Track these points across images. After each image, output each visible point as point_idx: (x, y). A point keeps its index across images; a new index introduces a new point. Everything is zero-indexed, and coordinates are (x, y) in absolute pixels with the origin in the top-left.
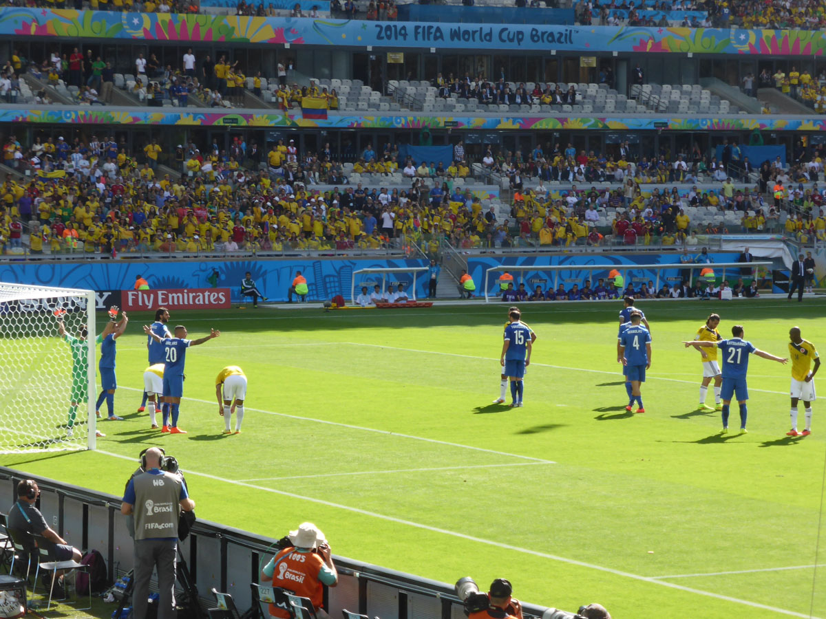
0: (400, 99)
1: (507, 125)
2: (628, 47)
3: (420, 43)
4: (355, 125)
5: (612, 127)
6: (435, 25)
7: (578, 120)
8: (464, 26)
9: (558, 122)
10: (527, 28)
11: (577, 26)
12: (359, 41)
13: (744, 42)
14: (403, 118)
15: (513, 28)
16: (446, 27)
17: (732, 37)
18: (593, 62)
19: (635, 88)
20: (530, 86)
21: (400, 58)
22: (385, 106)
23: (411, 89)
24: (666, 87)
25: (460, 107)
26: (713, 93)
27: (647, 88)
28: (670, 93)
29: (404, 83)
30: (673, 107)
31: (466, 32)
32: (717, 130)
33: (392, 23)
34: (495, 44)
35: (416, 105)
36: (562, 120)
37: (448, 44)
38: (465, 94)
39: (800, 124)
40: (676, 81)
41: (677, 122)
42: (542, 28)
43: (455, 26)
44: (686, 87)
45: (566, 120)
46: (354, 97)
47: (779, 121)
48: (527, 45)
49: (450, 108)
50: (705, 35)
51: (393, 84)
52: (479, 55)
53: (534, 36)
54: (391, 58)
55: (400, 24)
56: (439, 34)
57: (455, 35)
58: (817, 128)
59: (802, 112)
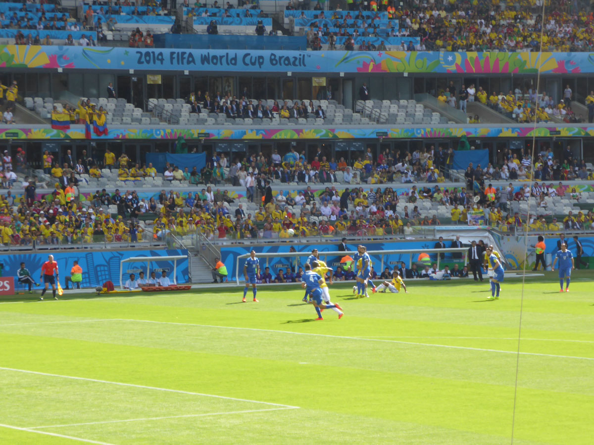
0: (160, 115)
1: (251, 135)
2: (352, 68)
3: (176, 67)
4: (120, 137)
5: (340, 137)
6: (188, 51)
7: (312, 130)
8: (213, 52)
9: (294, 132)
10: (266, 53)
11: (309, 51)
12: (122, 65)
13: (451, 63)
14: (162, 131)
15: (255, 53)
16: (197, 53)
17: (441, 59)
18: (323, 82)
19: (360, 104)
20: (270, 103)
21: (158, 79)
22: (146, 120)
23: (168, 105)
24: (386, 103)
25: (211, 121)
26: (425, 107)
27: (369, 103)
28: (389, 107)
29: (162, 101)
30: (392, 119)
31: (215, 57)
32: (429, 138)
33: (150, 50)
34: (240, 68)
35: (173, 119)
36: (298, 132)
37: (199, 67)
38: (214, 108)
39: (501, 131)
40: (394, 96)
41: (396, 132)
42: (279, 53)
43: (204, 52)
44: (403, 102)
45: (301, 131)
46: (119, 113)
47: (483, 129)
48: (267, 68)
49: (203, 122)
50: (418, 57)
51: (153, 102)
52: (225, 77)
53: (273, 60)
54: (151, 80)
55: (157, 51)
56: (191, 59)
57: (205, 59)
58: (515, 135)
59: (502, 121)
